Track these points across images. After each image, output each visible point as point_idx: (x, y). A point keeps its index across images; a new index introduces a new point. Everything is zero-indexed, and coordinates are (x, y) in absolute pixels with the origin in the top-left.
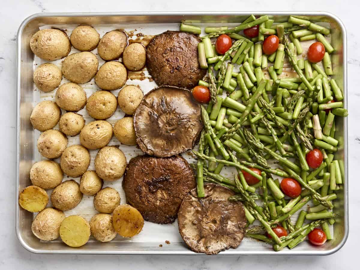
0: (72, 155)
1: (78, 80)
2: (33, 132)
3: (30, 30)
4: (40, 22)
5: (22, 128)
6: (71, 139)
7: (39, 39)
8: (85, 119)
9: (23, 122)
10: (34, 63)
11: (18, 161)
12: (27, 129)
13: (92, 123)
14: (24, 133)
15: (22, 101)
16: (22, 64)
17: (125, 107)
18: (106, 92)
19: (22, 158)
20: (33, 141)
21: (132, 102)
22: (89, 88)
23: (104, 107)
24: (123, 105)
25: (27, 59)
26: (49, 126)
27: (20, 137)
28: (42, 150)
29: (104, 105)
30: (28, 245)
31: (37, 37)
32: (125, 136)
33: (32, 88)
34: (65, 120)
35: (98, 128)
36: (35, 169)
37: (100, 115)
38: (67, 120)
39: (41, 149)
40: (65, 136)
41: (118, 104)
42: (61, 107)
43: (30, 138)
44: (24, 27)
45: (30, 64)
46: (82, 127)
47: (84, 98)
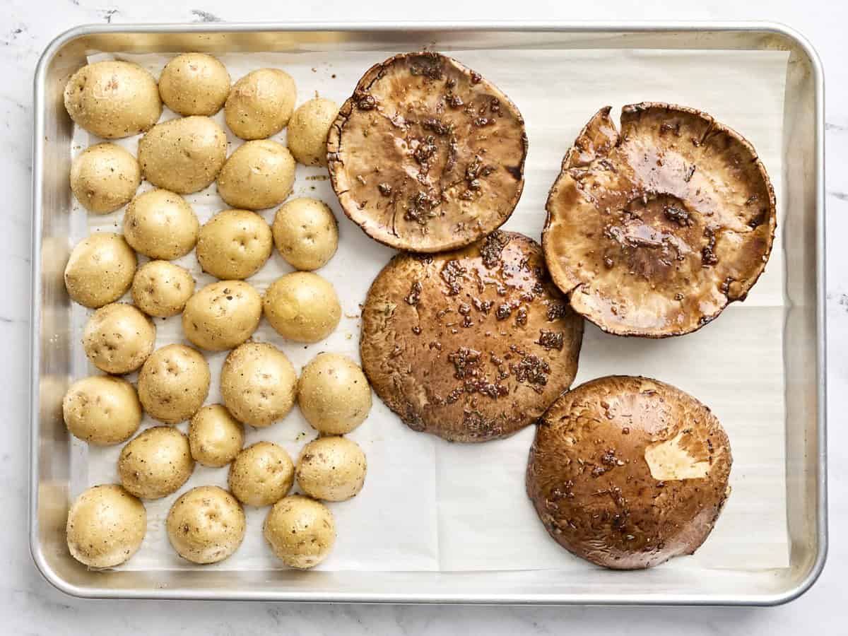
0: (170, 370)
1: (180, 184)
2: (69, 310)
3: (64, 65)
4: (88, 47)
5: (46, 298)
6: (162, 326)
7: (87, 84)
8: (195, 278)
9: (47, 285)
10: (74, 143)
11: (36, 377)
12: (56, 302)
13: (213, 286)
14: (50, 312)
15: (46, 234)
16: (45, 144)
17: (291, 249)
18: (246, 212)
19: (45, 371)
20: (71, 330)
21: (309, 237)
22: (205, 204)
23: (242, 249)
24: (288, 244)
25: (58, 133)
26: (109, 294)
27: (41, 321)
28: (96, 352)
29: (242, 244)
30: (60, 577)
31: (82, 80)
32: (293, 317)
33: (68, 203)
34: (147, 279)
35: (230, 298)
36: (77, 397)
37: (231, 268)
38: (152, 279)
39: (94, 351)
40: (149, 317)
41: (274, 243)
42: (138, 249)
43: (63, 323)
44: (51, 58)
45: (63, 146)
46: (189, 296)
47: (193, 228)
